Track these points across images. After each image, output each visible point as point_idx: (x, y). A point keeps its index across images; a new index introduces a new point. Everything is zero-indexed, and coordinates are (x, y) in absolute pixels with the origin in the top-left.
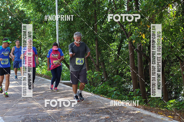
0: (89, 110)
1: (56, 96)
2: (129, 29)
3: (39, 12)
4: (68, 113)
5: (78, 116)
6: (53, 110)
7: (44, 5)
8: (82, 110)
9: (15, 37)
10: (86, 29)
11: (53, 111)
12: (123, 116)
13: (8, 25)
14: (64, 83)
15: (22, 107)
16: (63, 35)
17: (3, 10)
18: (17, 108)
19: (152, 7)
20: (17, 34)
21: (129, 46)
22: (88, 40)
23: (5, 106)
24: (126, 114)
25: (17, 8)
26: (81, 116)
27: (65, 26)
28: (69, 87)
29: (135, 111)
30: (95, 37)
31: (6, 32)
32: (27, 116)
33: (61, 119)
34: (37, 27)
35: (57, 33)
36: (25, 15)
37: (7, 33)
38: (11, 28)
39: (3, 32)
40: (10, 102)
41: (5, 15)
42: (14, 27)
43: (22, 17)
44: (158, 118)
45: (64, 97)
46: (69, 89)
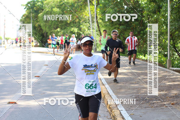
3: (152, 3)
9: (130, 26)
14: (174, 70)
15: (134, 89)
16: (175, 24)
18: (129, 89)
23: (118, 87)
27: (177, 16)
28: (178, 73)
32: (137, 95)
34: (150, 17)
35: (169, 23)
36: (140, 4)
40: (123, 84)
41: (121, 5)
43: (137, 7)
45: (172, 82)
46: (177, 75)
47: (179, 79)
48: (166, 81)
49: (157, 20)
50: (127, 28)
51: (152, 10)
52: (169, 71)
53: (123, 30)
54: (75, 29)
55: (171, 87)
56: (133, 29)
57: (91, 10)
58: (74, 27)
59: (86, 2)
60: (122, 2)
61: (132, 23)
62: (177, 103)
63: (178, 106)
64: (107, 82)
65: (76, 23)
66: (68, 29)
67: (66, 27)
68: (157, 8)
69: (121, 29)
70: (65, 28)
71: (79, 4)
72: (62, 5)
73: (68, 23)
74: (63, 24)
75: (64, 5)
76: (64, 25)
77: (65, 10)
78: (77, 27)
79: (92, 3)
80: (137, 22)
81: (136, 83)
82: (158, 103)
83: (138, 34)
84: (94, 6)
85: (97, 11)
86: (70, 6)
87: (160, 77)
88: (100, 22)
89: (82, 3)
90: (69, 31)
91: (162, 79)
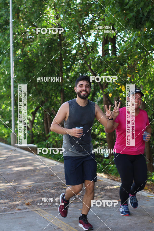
0: (53, 183)
1: (11, 165)
4: (27, 188)
5: (40, 193)
6: (7, 183)
8: (45, 184)
11: (7, 185)
12: (98, 193)
19: (134, 51)
21: (104, 100)
22: (51, 92)
24: (102, 190)
26: (44, 192)
27: (22, 73)
29: (113, 185)
30: (60, 88)
33: (19, 196)
44: (143, 195)
45: (21, 167)
46: (27, 155)
47: (30, 161)
48: (13, 165)
55: (21, 175)
91: (7, 163)
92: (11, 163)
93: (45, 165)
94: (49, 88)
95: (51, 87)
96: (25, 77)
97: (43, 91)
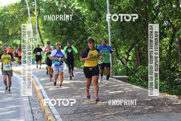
2: (176, 25)
3: (93, 11)
7: (98, 4)
9: (72, 36)
10: (137, 25)
13: (65, 24)
14: (117, 78)
16: (116, 32)
17: (60, 10)
20: (74, 32)
25: (73, 7)
28: (120, 81)
31: (63, 31)
32: (79, 107)
34: (92, 25)
35: (109, 31)
36: (81, 13)
37: (65, 31)
38: (68, 27)
39: (61, 31)
40: (65, 96)
41: (62, 14)
42: (71, 26)
45: (114, 91)
46: (120, 83)
47: (121, 87)
48: (108, 90)
49: (98, 28)
50: (69, 37)
51: (93, 18)
52: (111, 80)
53: (65, 40)
54: (17, 41)
55: (113, 97)
56: (75, 38)
57: (32, 21)
58: (17, 39)
59: (26, 13)
60: (63, 11)
61: (74, 33)
62: (118, 114)
63: (120, 117)
64: (47, 95)
65: (18, 35)
66: (11, 41)
67: (8, 39)
68: (98, 16)
69: (64, 38)
70: (7, 41)
71: (20, 15)
72: (3, 17)
73: (10, 35)
74: (5, 36)
75: (5, 17)
76: (6, 38)
77: (5, 22)
78: (19, 38)
79: (33, 14)
80: (80, 31)
81: (78, 95)
82: (99, 114)
83: (80, 43)
84: (35, 16)
85: (39, 22)
86: (11, 18)
87: (103, 86)
88: (43, 32)
89: (22, 14)
90: (12, 43)
91: (105, 89)
92: (108, 89)
93: (132, 89)
94: (137, 33)
95: (139, 32)
96: (120, 26)
97: (133, 35)
